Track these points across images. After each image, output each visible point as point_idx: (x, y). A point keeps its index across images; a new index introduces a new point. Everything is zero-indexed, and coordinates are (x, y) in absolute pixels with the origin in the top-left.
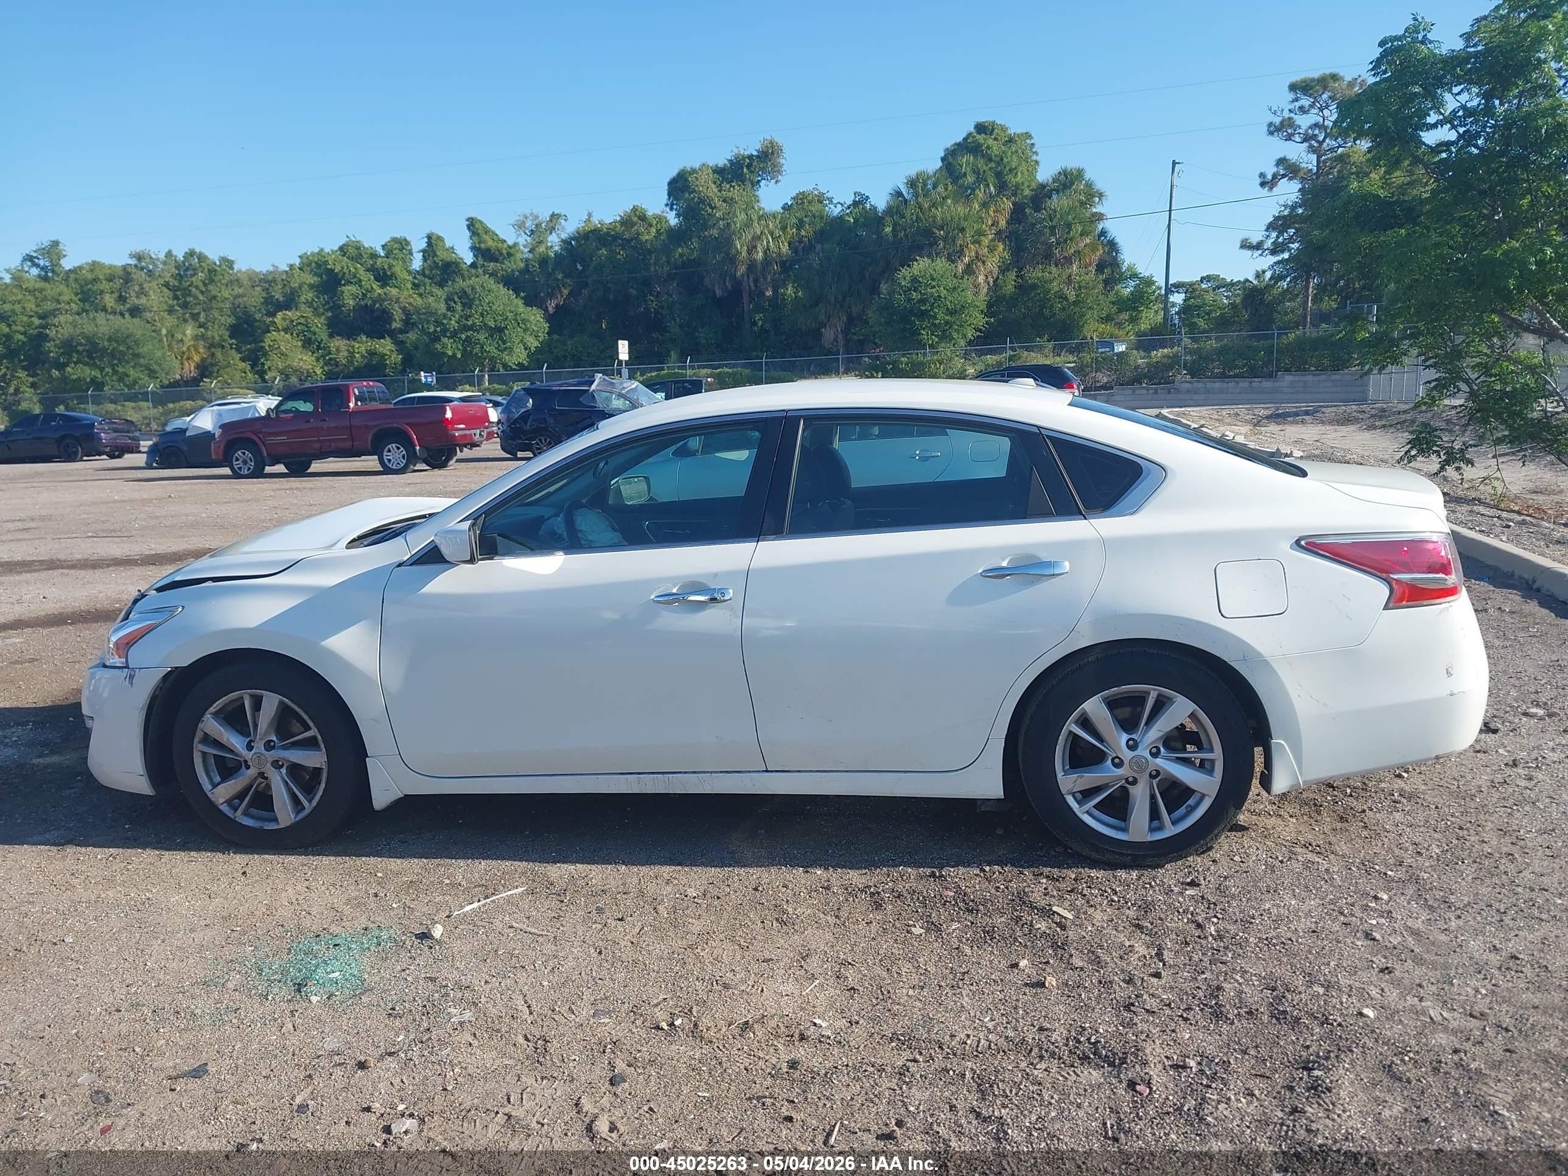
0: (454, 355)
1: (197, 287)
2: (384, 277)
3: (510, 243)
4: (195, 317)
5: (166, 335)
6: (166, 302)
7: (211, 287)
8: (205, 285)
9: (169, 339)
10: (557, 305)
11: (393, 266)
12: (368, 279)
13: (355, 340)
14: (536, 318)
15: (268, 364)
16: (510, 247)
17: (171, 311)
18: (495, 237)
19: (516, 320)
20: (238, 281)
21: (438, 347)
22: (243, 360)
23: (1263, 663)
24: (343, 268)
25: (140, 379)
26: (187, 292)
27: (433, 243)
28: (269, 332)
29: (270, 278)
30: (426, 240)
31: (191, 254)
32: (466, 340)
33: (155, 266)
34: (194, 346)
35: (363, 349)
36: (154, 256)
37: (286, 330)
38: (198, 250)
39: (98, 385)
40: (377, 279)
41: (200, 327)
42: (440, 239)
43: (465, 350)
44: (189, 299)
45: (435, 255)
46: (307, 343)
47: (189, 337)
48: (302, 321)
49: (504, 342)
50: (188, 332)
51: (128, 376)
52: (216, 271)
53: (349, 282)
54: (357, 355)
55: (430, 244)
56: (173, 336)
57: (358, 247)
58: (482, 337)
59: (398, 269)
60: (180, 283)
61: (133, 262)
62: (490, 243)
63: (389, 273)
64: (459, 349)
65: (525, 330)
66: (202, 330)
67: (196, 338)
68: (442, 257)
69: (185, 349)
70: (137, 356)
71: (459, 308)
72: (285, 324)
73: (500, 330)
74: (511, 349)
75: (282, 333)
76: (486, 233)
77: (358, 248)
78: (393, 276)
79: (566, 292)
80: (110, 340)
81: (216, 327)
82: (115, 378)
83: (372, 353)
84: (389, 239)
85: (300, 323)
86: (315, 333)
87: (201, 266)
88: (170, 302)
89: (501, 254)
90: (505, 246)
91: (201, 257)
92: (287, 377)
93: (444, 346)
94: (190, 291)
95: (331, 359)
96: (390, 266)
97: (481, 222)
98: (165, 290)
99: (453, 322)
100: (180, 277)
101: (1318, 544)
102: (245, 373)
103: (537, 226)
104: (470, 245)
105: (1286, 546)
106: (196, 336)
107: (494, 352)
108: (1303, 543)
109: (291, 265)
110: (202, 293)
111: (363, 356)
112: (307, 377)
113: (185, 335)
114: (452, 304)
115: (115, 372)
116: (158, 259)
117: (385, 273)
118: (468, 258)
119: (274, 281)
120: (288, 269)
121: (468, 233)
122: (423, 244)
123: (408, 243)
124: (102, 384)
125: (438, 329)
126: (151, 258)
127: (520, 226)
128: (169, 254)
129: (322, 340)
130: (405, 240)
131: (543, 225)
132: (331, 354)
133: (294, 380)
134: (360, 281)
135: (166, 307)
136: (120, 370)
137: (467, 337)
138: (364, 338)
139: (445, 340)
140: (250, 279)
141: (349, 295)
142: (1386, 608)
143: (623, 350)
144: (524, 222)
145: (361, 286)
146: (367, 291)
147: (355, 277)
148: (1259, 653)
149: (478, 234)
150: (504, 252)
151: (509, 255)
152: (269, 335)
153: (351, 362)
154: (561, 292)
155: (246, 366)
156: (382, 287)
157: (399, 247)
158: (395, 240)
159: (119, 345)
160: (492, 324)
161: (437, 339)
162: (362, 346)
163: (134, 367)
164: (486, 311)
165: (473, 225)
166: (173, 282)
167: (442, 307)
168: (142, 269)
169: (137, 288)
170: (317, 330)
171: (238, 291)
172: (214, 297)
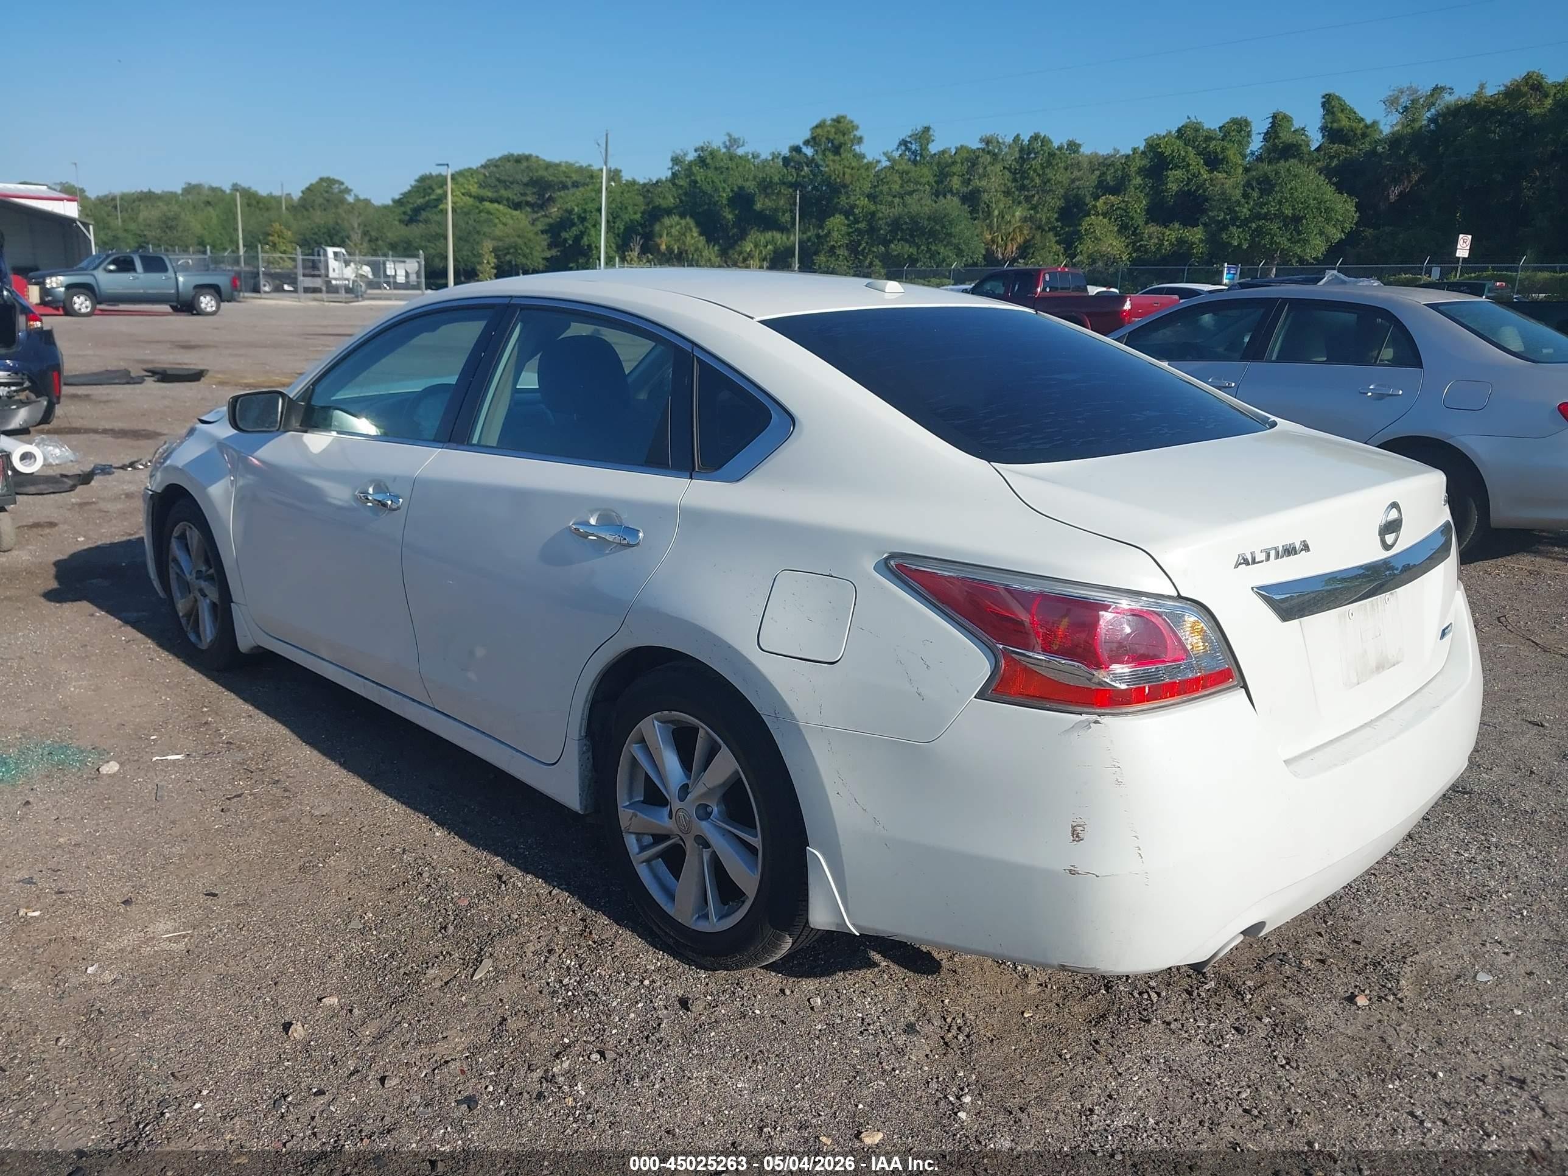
0: (1240, 245)
1: (1035, 171)
2: (1214, 162)
3: (1369, 121)
4: (1028, 199)
5: (998, 217)
6: (1005, 185)
7: (1047, 171)
8: (1043, 168)
9: (1000, 219)
10: (1401, 194)
11: (1227, 148)
12: (1195, 162)
13: (1166, 227)
14: (1345, 208)
15: (1080, 247)
16: (1367, 127)
17: (1007, 193)
18: (1352, 116)
19: (1318, 209)
20: (1078, 165)
21: (1224, 236)
22: (1058, 243)
23: (796, 730)
24: (1173, 151)
25: (949, 257)
26: (1024, 174)
27: (1278, 122)
28: (1089, 216)
29: (1109, 162)
30: (1270, 120)
31: (1035, 138)
32: (1256, 230)
33: (1000, 149)
34: (1019, 227)
35: (1173, 238)
36: (1000, 140)
37: (1104, 215)
38: (1043, 135)
39: (913, 261)
40: (1206, 163)
41: (1032, 209)
42: (1287, 119)
43: (1253, 240)
44: (1026, 182)
45: (1278, 137)
46: (1123, 228)
47: (1018, 219)
48: (1123, 205)
49: (1299, 233)
50: (1018, 214)
51: (939, 254)
52: (1055, 154)
53: (1176, 167)
54: (1166, 243)
55: (1273, 124)
56: (1003, 217)
57: (1196, 128)
58: (1274, 227)
59: (1232, 153)
60: (1022, 166)
61: (982, 146)
62: (1345, 123)
63: (1220, 157)
64: (1246, 240)
65: (1328, 220)
66: (1032, 212)
67: (1024, 220)
68: (1284, 138)
69: (1011, 230)
70: (950, 235)
71: (1255, 195)
72: (1105, 208)
73: (1297, 219)
74: (1306, 241)
75: (1101, 218)
76: (1342, 111)
77: (1197, 130)
78: (1225, 160)
79: (1415, 177)
80: (929, 219)
81: (1045, 209)
82: (928, 255)
83: (1181, 241)
84: (1228, 120)
85: (1119, 208)
86: (1132, 219)
87: (1042, 150)
88: (1009, 184)
89: (1355, 134)
90: (1361, 125)
91: (1045, 141)
92: (1094, 262)
93: (1231, 236)
94: (1029, 174)
95: (1141, 246)
96: (1223, 150)
97: (1339, 99)
98: (1007, 172)
99: (1245, 210)
100: (1022, 160)
101: (911, 570)
102: (1058, 255)
103: (1413, 101)
104: (1320, 125)
105: (869, 564)
106: (1026, 217)
107: (1287, 244)
108: (892, 563)
109: (1135, 149)
110: (1039, 175)
111: (1171, 244)
112: (1113, 262)
113: (1014, 216)
114: (1250, 191)
115: (929, 250)
116: (1004, 143)
117: (1216, 157)
118: (1316, 139)
119: (1112, 164)
120: (1131, 153)
121: (1321, 111)
122: (1265, 126)
123: (1247, 123)
124: (917, 261)
125: (1228, 217)
126: (998, 142)
127: (1391, 102)
128: (1017, 138)
129: (1138, 226)
130: (1246, 120)
131: (1421, 101)
132: (1142, 240)
133: (1100, 264)
134: (1189, 165)
135: (1003, 188)
136: (933, 248)
137: (1259, 226)
138: (1177, 225)
139: (1233, 229)
140: (1090, 163)
141: (1174, 180)
142: (981, 695)
143: (1463, 247)
144: (1397, 98)
145: (1188, 171)
146: (1194, 175)
147: (1184, 160)
148: (792, 714)
149: (1333, 113)
150: (1359, 132)
151: (1364, 135)
152: (1088, 218)
153: (1159, 249)
154: (1409, 176)
155: (1060, 248)
156: (1211, 171)
157: (1239, 128)
158: (1234, 121)
159: (937, 224)
160: (1289, 212)
161: (1225, 228)
162: (1173, 233)
163: (945, 246)
164: (1286, 198)
165: (1330, 104)
166: (1015, 165)
167: (1238, 194)
168: (989, 152)
169: (981, 171)
170: (1135, 215)
171: (1076, 174)
172: (1049, 180)
